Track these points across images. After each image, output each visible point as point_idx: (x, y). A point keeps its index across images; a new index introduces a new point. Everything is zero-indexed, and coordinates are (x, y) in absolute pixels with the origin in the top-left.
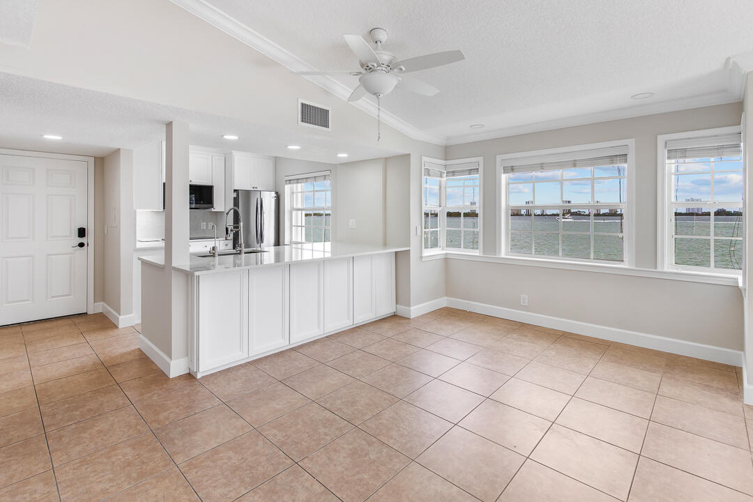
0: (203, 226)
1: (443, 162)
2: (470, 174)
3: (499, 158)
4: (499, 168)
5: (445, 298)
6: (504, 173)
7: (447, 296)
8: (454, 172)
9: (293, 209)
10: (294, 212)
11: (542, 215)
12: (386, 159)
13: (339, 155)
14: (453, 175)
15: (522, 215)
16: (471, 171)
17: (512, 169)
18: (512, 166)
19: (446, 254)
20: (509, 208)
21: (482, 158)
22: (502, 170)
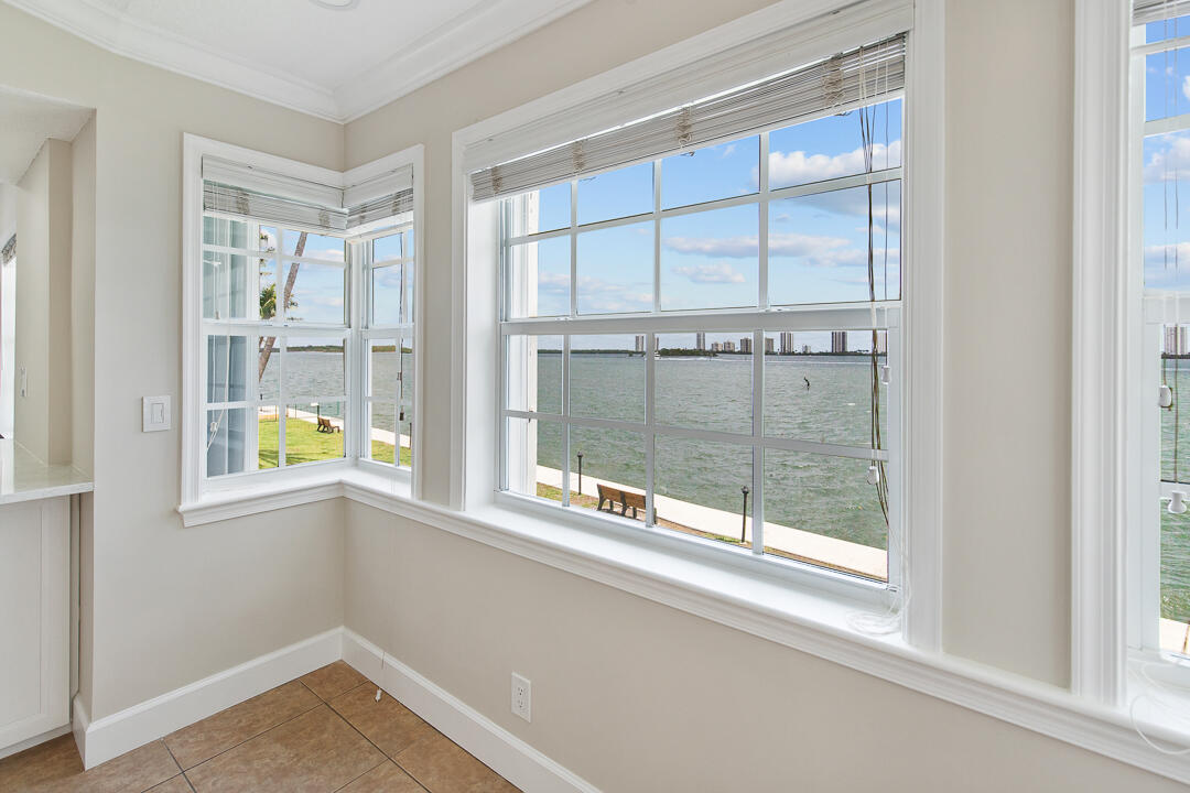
2: (395, 212)
3: (460, 140)
4: (462, 184)
5: (341, 630)
6: (477, 198)
8: (364, 208)
11: (805, 354)
12: (71, 143)
14: (362, 220)
15: (775, 354)
16: (398, 202)
17: (494, 182)
18: (495, 170)
19: (340, 484)
20: (504, 328)
21: (420, 147)
22: (468, 188)
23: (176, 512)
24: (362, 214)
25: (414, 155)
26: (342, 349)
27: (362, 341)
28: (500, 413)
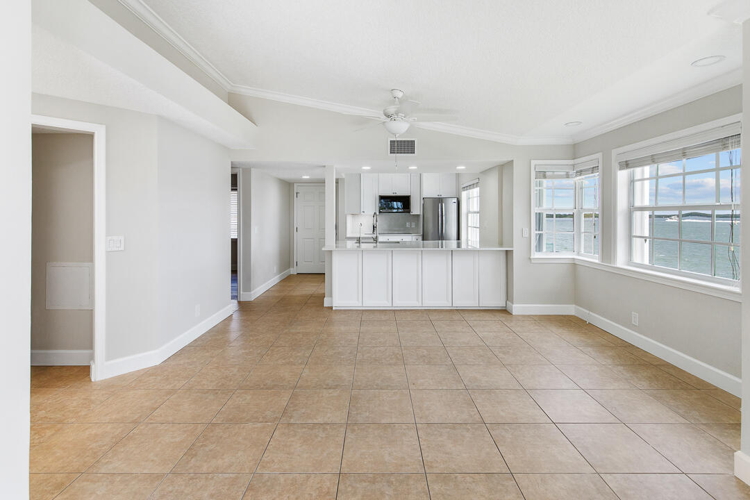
0: (408, 225)
1: (571, 162)
2: (592, 173)
3: (614, 152)
4: (615, 165)
5: (574, 305)
6: (620, 169)
7: (575, 304)
8: (581, 171)
9: (469, 212)
10: (470, 215)
12: (503, 165)
13: (458, 168)
14: (580, 175)
16: (593, 169)
17: (626, 165)
18: (626, 161)
19: (573, 259)
20: (632, 209)
21: (601, 153)
22: (617, 166)
23: (530, 259)
24: (580, 173)
25: (599, 155)
26: (572, 216)
27: (579, 214)
28: (630, 237)
